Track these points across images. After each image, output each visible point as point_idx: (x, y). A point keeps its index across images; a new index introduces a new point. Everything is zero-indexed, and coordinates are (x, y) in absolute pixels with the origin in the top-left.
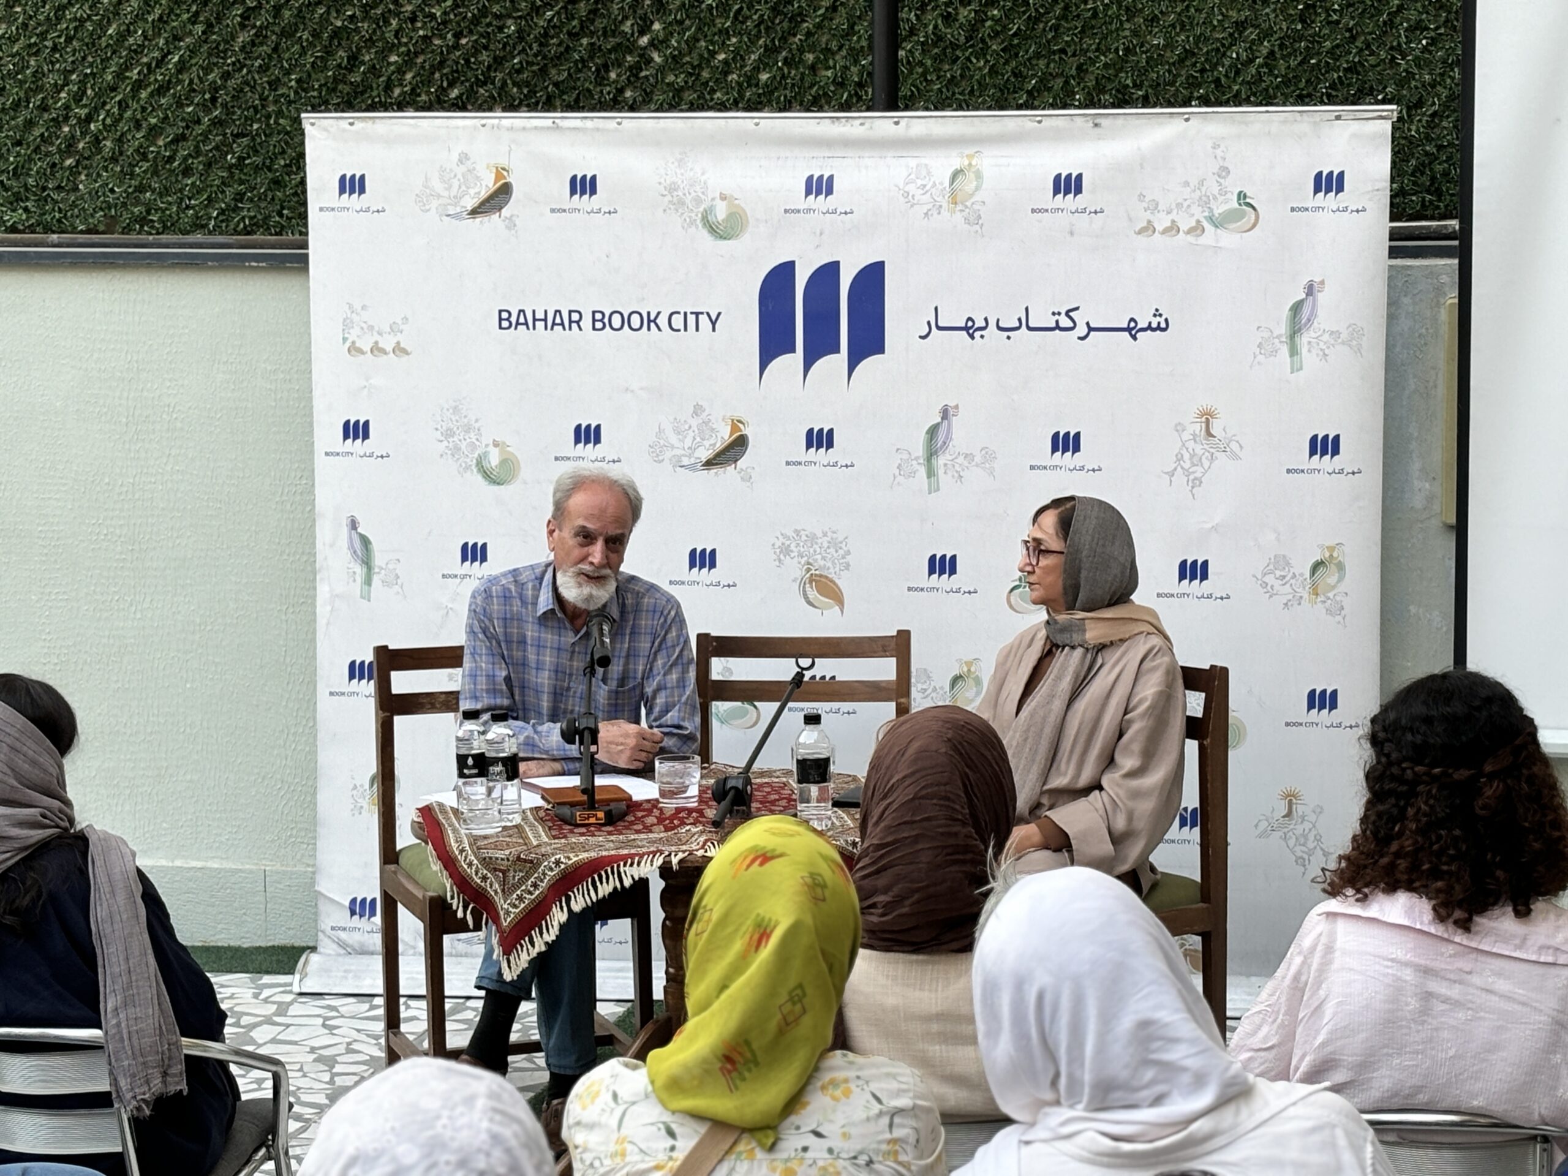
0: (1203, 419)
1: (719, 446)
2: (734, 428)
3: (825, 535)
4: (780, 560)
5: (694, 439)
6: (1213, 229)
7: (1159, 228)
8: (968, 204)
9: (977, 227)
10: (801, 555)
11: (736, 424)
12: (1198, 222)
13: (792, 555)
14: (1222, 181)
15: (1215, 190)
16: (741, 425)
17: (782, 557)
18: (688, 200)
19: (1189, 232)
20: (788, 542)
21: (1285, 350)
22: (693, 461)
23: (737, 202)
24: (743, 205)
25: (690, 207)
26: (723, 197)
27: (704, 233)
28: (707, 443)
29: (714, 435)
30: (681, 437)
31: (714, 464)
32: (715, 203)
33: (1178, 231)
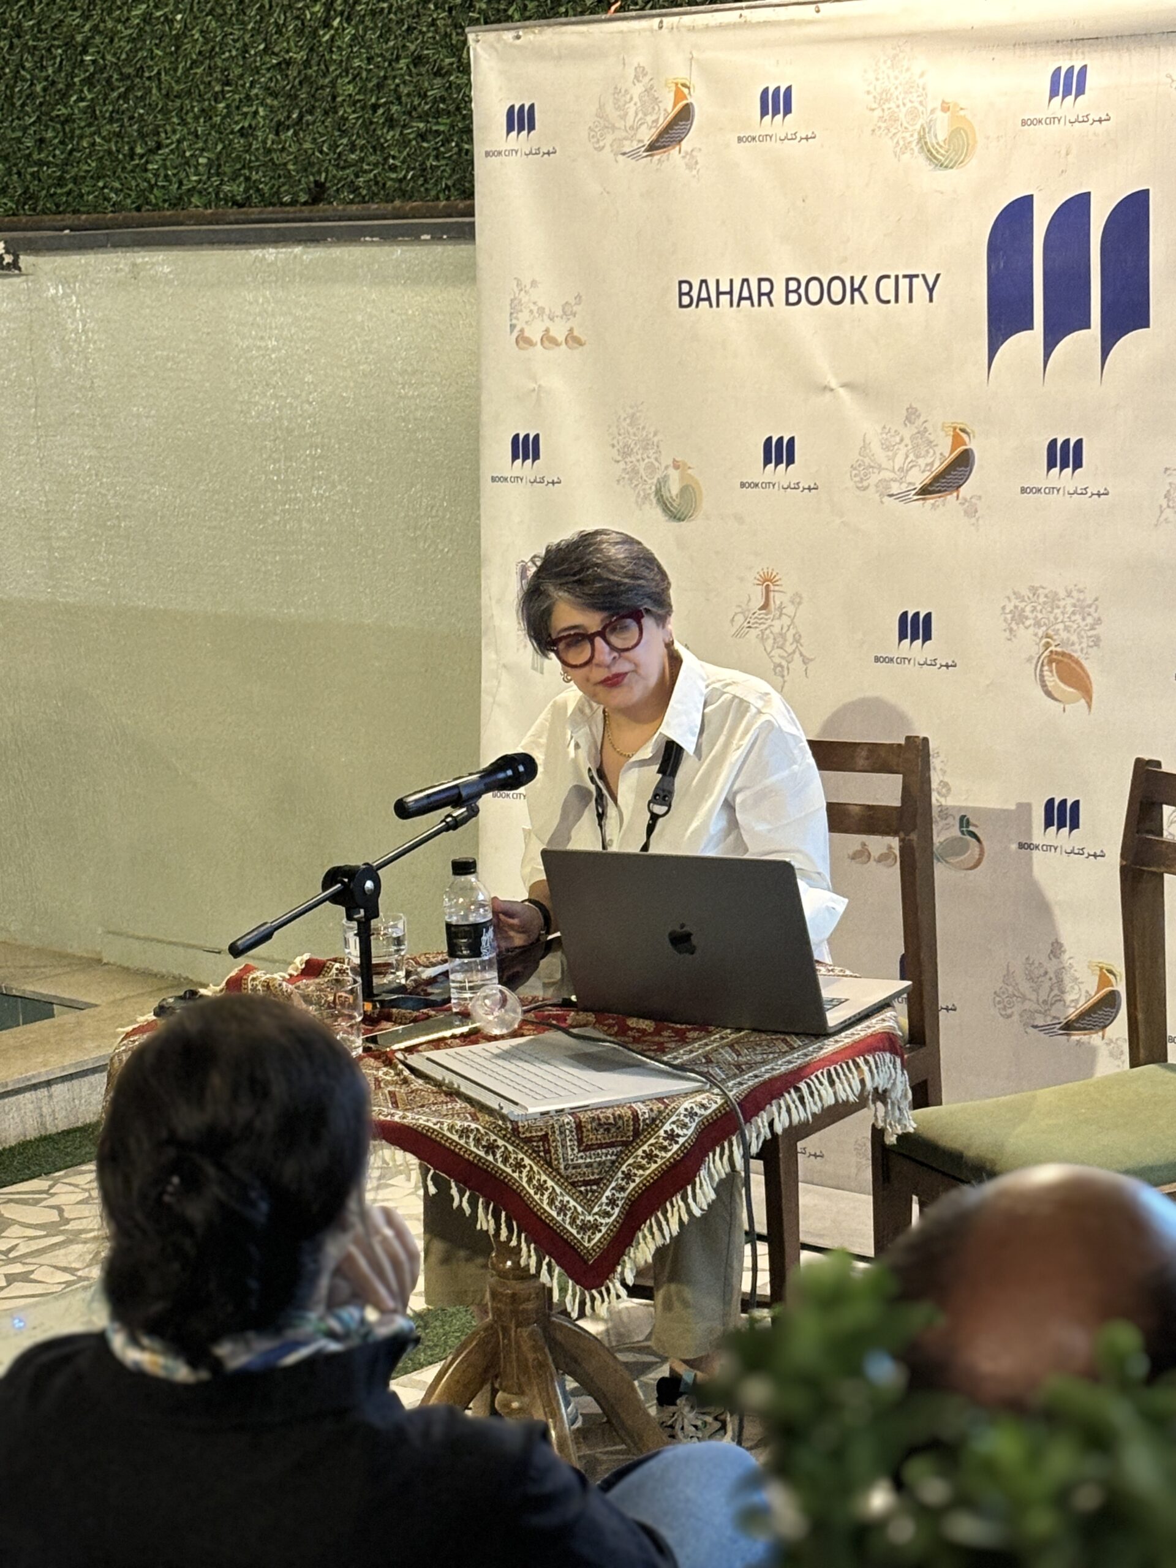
5: (907, 457)
10: (1038, 624)
13: (1028, 623)
16: (964, 437)
17: (1014, 625)
18: (902, 113)
20: (1022, 605)
23: (962, 113)
25: (905, 124)
26: (945, 108)
28: (922, 462)
29: (931, 451)
30: (890, 453)
31: (931, 493)
32: (934, 116)
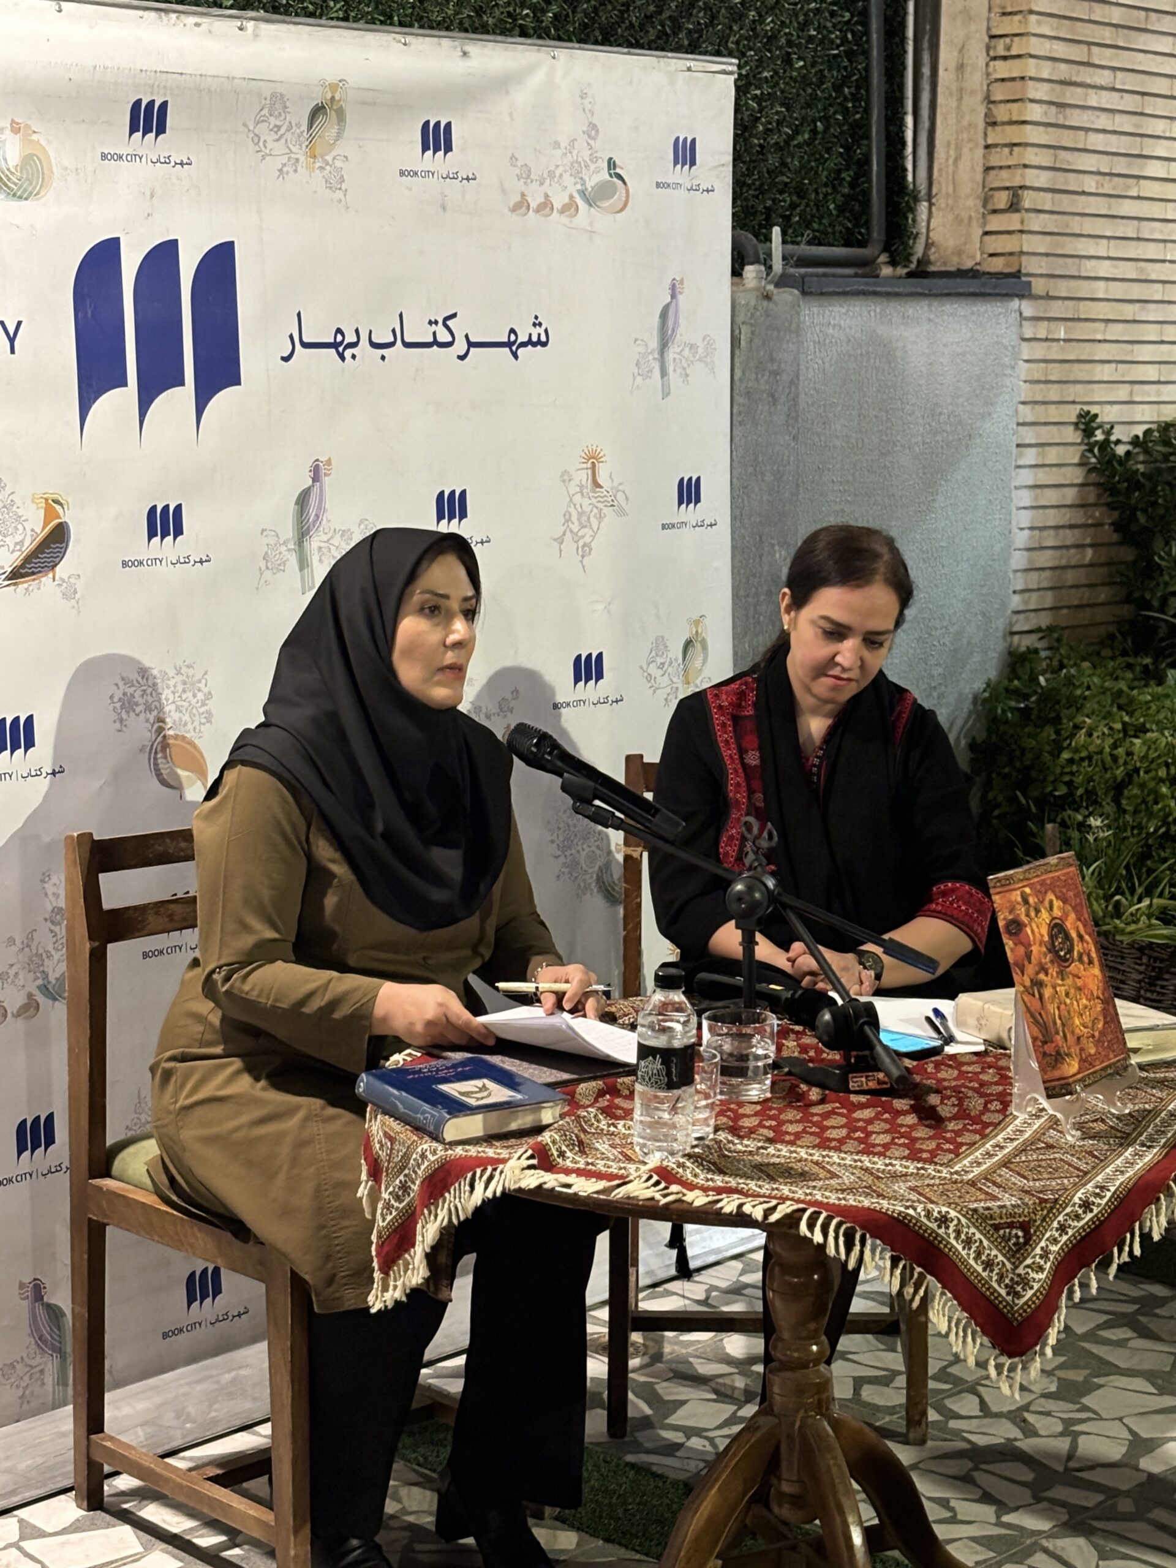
0: (589, 465)
1: (29, 545)
2: (50, 513)
3: (179, 673)
4: (121, 720)
6: (586, 206)
8: (329, 158)
9: (339, 194)
10: (149, 709)
11: (52, 505)
12: (571, 197)
14: (592, 142)
15: (586, 154)
16: (57, 507)
17: (124, 716)
19: (562, 211)
23: (35, 137)
24: (44, 143)
26: (16, 128)
32: (3, 137)
33: (552, 209)
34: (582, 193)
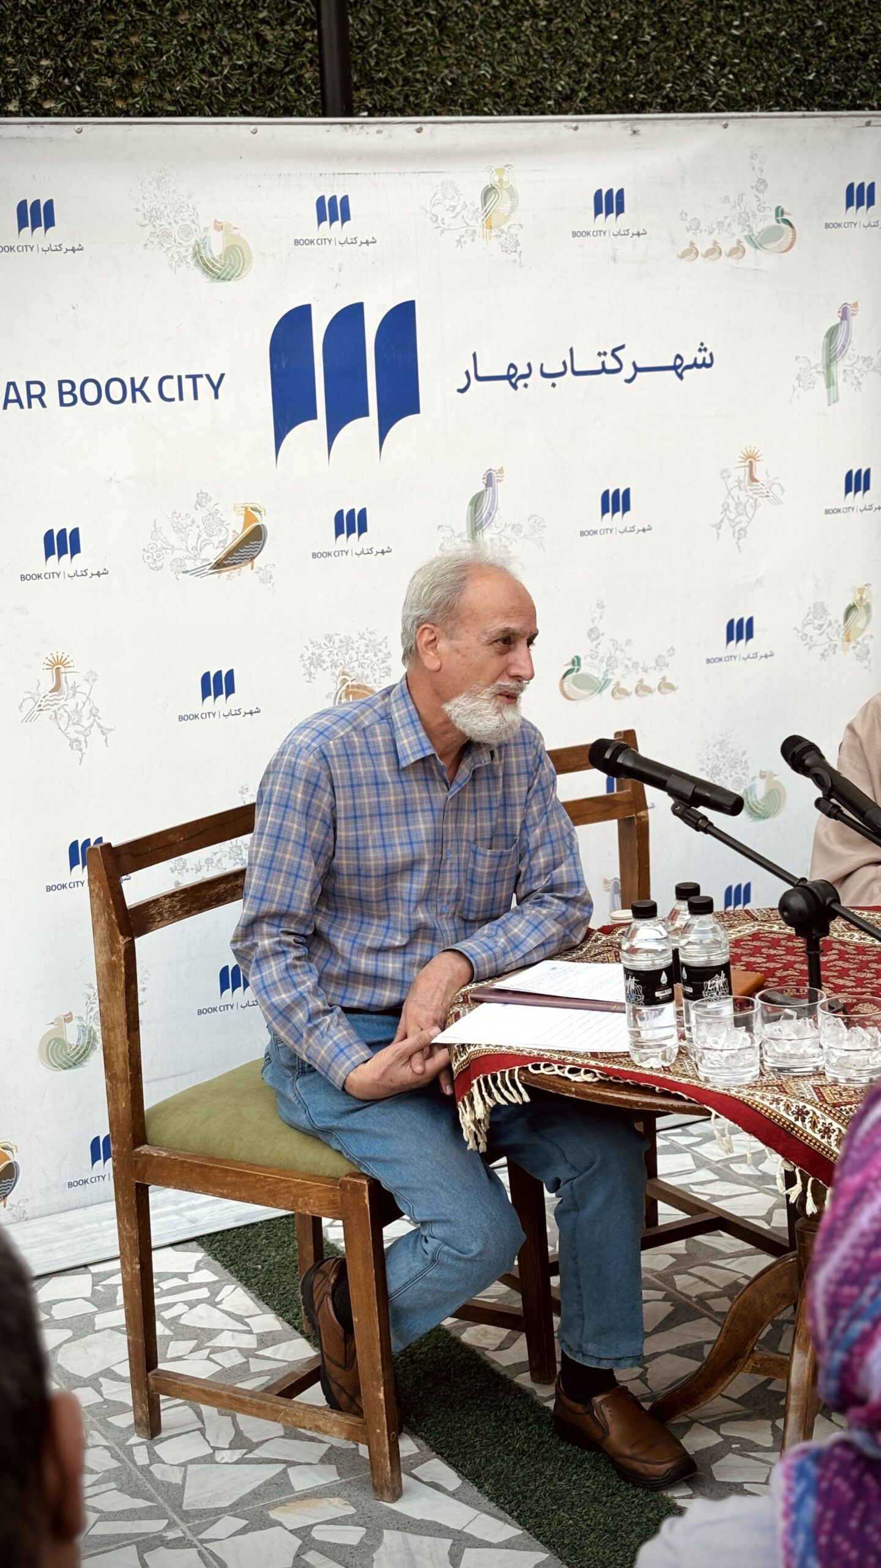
0: (747, 463)
1: (231, 542)
2: (249, 517)
3: (362, 637)
5: (199, 536)
6: (753, 249)
7: (702, 250)
8: (505, 227)
9: (515, 256)
10: (334, 665)
11: (250, 514)
12: (739, 242)
13: (325, 666)
14: (760, 195)
15: (754, 206)
16: (256, 514)
18: (174, 230)
19: (730, 254)
20: (319, 651)
21: (821, 380)
22: (199, 564)
23: (235, 232)
24: (243, 235)
25: (178, 240)
26: (219, 227)
27: (198, 273)
28: (214, 540)
29: (224, 529)
30: (182, 535)
31: (225, 566)
32: (208, 234)
33: (720, 253)
34: (749, 238)
